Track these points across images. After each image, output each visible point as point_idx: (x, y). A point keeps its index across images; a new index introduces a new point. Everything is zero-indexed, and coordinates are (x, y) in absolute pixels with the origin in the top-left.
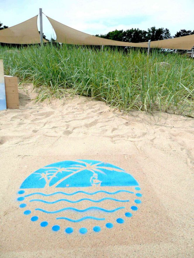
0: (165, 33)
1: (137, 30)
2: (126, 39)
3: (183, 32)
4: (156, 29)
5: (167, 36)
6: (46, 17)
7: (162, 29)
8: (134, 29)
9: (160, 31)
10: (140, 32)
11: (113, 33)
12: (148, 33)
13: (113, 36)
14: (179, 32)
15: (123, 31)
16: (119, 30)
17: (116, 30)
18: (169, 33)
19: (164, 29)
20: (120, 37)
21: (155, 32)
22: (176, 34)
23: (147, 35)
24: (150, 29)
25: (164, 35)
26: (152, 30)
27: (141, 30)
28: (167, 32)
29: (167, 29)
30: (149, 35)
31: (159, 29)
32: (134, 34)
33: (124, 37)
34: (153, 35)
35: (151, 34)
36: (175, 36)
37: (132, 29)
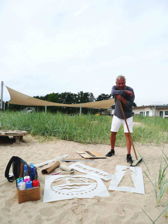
0: (90, 96)
1: (69, 93)
2: (61, 100)
3: (103, 95)
4: (83, 92)
5: (92, 98)
6: (6, 87)
7: (88, 93)
8: (67, 92)
9: (86, 94)
10: (72, 94)
11: (51, 95)
12: (78, 95)
13: (51, 97)
14: (100, 95)
15: (59, 94)
16: (55, 93)
17: (53, 93)
18: (93, 96)
19: (90, 93)
20: (57, 98)
21: (83, 95)
22: (98, 96)
23: (77, 97)
24: (79, 92)
25: (90, 97)
26: (81, 93)
27: (72, 93)
28: (92, 95)
29: (91, 93)
30: (79, 97)
31: (86, 93)
32: (67, 96)
33: (60, 98)
34: (82, 97)
35: (80, 96)
36: (97, 97)
37: (66, 92)
